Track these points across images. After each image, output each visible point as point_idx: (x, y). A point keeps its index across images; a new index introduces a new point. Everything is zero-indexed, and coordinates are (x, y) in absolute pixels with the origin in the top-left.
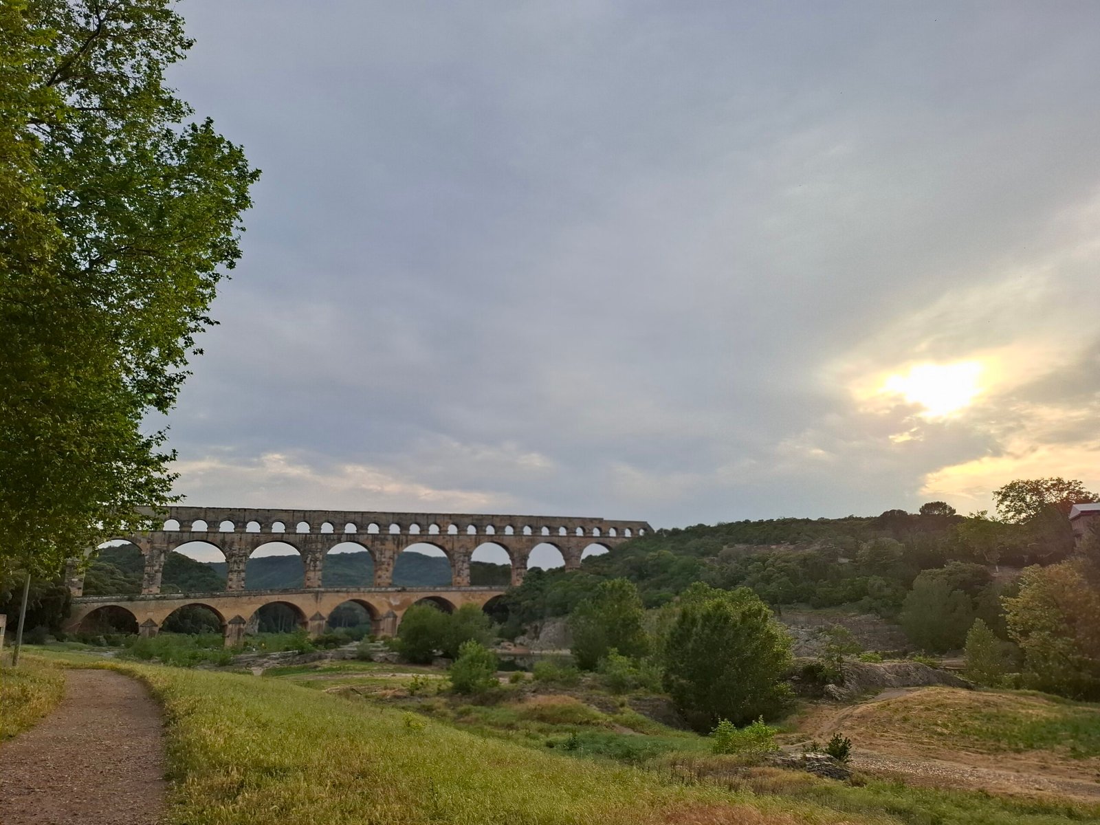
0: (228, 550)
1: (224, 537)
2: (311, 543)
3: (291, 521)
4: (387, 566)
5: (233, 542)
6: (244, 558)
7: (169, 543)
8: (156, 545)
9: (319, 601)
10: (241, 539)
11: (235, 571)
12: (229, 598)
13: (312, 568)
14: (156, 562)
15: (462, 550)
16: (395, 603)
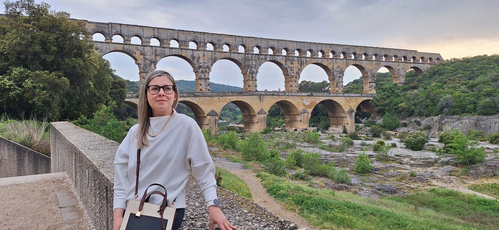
0: (197, 63)
1: (193, 53)
2: (249, 61)
3: (235, 44)
4: (295, 79)
5: (199, 57)
6: (208, 69)
7: (156, 55)
8: (147, 57)
9: (261, 101)
10: (204, 55)
11: (203, 79)
12: (206, 97)
13: (251, 79)
14: (149, 69)
15: (338, 70)
16: (307, 103)
